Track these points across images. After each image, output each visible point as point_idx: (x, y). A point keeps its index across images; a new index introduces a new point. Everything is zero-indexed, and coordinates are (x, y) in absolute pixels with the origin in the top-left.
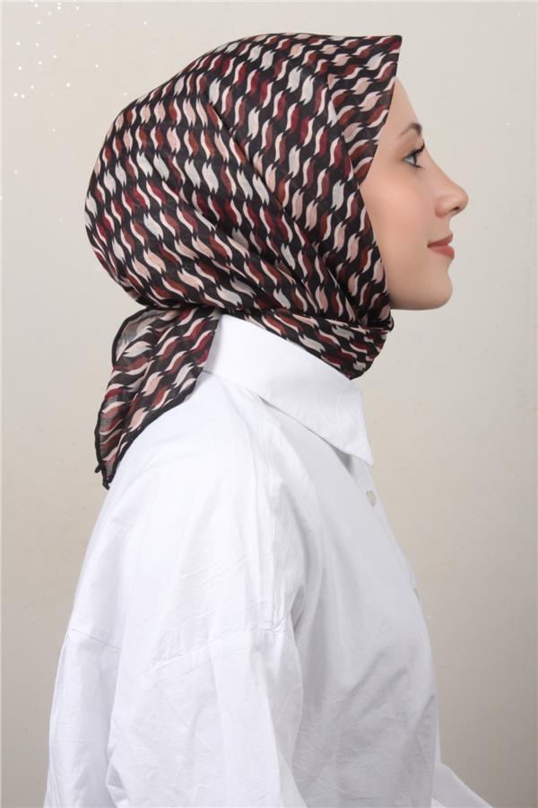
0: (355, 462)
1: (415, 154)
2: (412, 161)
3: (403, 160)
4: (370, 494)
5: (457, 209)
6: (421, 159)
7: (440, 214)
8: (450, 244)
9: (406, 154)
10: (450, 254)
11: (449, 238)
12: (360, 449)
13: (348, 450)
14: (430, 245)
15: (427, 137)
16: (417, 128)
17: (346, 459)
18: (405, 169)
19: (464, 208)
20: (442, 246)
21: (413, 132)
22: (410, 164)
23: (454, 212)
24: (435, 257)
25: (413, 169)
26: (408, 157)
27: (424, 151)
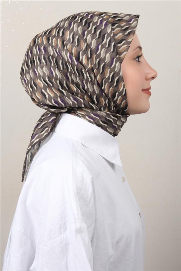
0: (116, 167)
1: (139, 57)
2: (137, 59)
3: (134, 59)
4: (123, 178)
5: (153, 78)
6: (141, 59)
7: (147, 79)
8: (150, 91)
9: (135, 57)
10: (150, 94)
11: (150, 88)
12: (117, 161)
13: (113, 162)
14: (143, 90)
15: (144, 51)
16: (140, 48)
17: (112, 165)
18: (135, 62)
19: (155, 78)
20: (147, 91)
21: (138, 49)
22: (137, 61)
23: (152, 79)
24: (144, 95)
25: (137, 62)
26: (136, 58)
27: (142, 56)
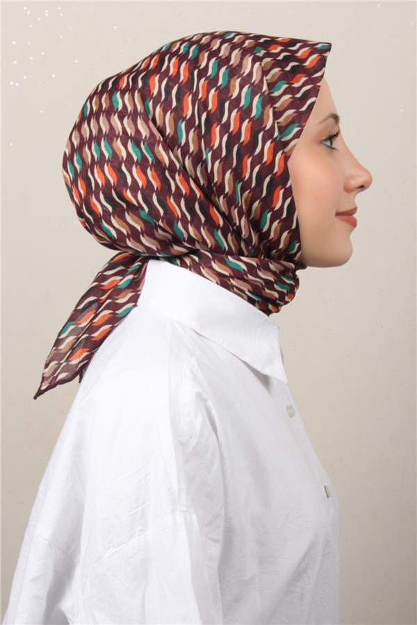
0: (274, 384)
1: (331, 138)
2: (328, 143)
3: (321, 142)
5: (362, 187)
6: (336, 143)
7: (348, 190)
8: (354, 216)
9: (324, 138)
10: (353, 224)
11: (354, 210)
12: (276, 371)
13: (266, 372)
14: (338, 214)
15: (343, 125)
16: (336, 118)
17: (265, 380)
18: (322, 149)
19: (368, 187)
20: (348, 216)
21: (332, 121)
22: (328, 146)
23: (360, 190)
24: (340, 224)
25: (329, 150)
26: (326, 140)
27: (338, 137)
